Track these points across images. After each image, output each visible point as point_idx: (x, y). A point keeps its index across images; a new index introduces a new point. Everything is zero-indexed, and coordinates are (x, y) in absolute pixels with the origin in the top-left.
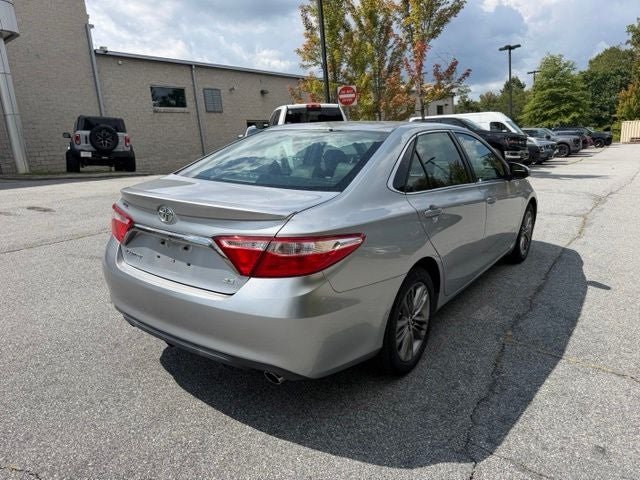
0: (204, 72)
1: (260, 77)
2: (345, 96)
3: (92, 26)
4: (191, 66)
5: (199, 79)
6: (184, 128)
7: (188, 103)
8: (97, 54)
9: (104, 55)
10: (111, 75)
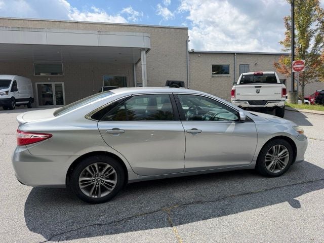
0: (241, 56)
1: (275, 56)
2: (297, 66)
3: (189, 41)
4: (234, 54)
5: (238, 60)
6: (227, 84)
7: (230, 72)
8: (190, 53)
9: (193, 53)
10: (195, 62)
